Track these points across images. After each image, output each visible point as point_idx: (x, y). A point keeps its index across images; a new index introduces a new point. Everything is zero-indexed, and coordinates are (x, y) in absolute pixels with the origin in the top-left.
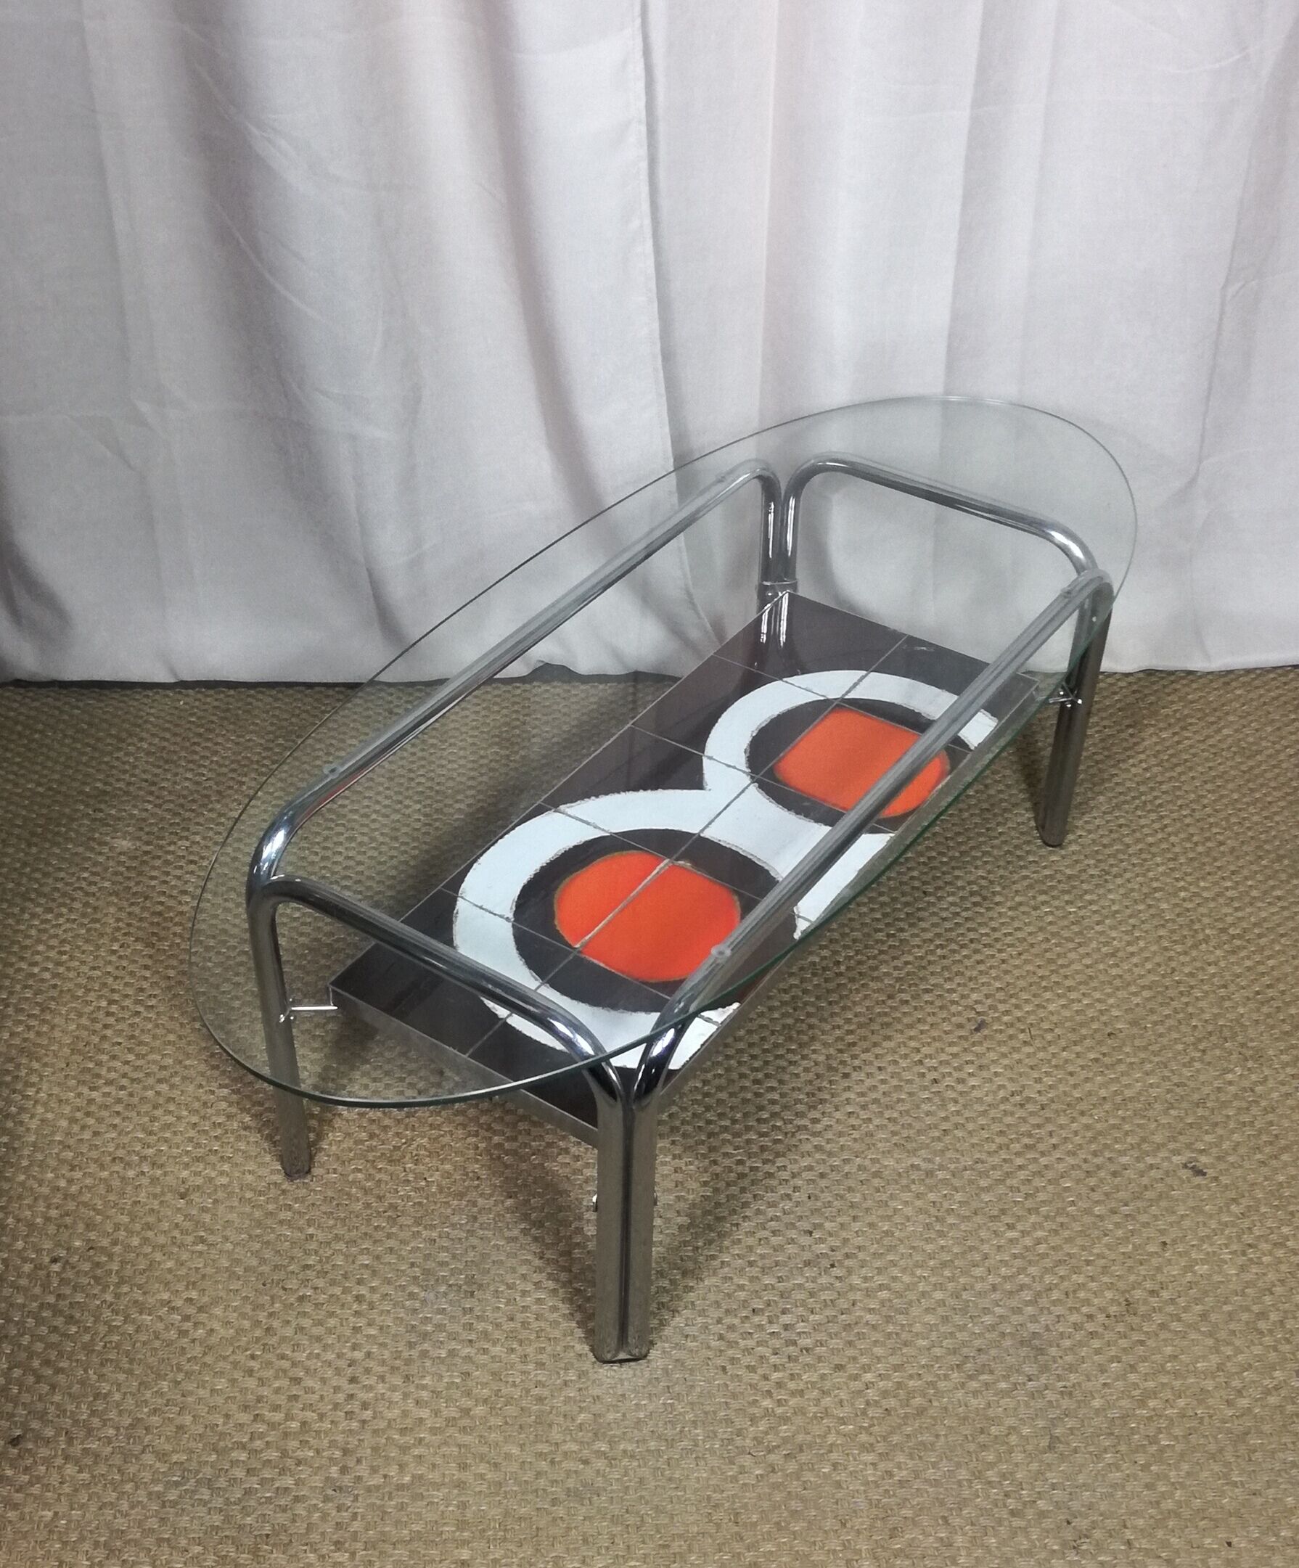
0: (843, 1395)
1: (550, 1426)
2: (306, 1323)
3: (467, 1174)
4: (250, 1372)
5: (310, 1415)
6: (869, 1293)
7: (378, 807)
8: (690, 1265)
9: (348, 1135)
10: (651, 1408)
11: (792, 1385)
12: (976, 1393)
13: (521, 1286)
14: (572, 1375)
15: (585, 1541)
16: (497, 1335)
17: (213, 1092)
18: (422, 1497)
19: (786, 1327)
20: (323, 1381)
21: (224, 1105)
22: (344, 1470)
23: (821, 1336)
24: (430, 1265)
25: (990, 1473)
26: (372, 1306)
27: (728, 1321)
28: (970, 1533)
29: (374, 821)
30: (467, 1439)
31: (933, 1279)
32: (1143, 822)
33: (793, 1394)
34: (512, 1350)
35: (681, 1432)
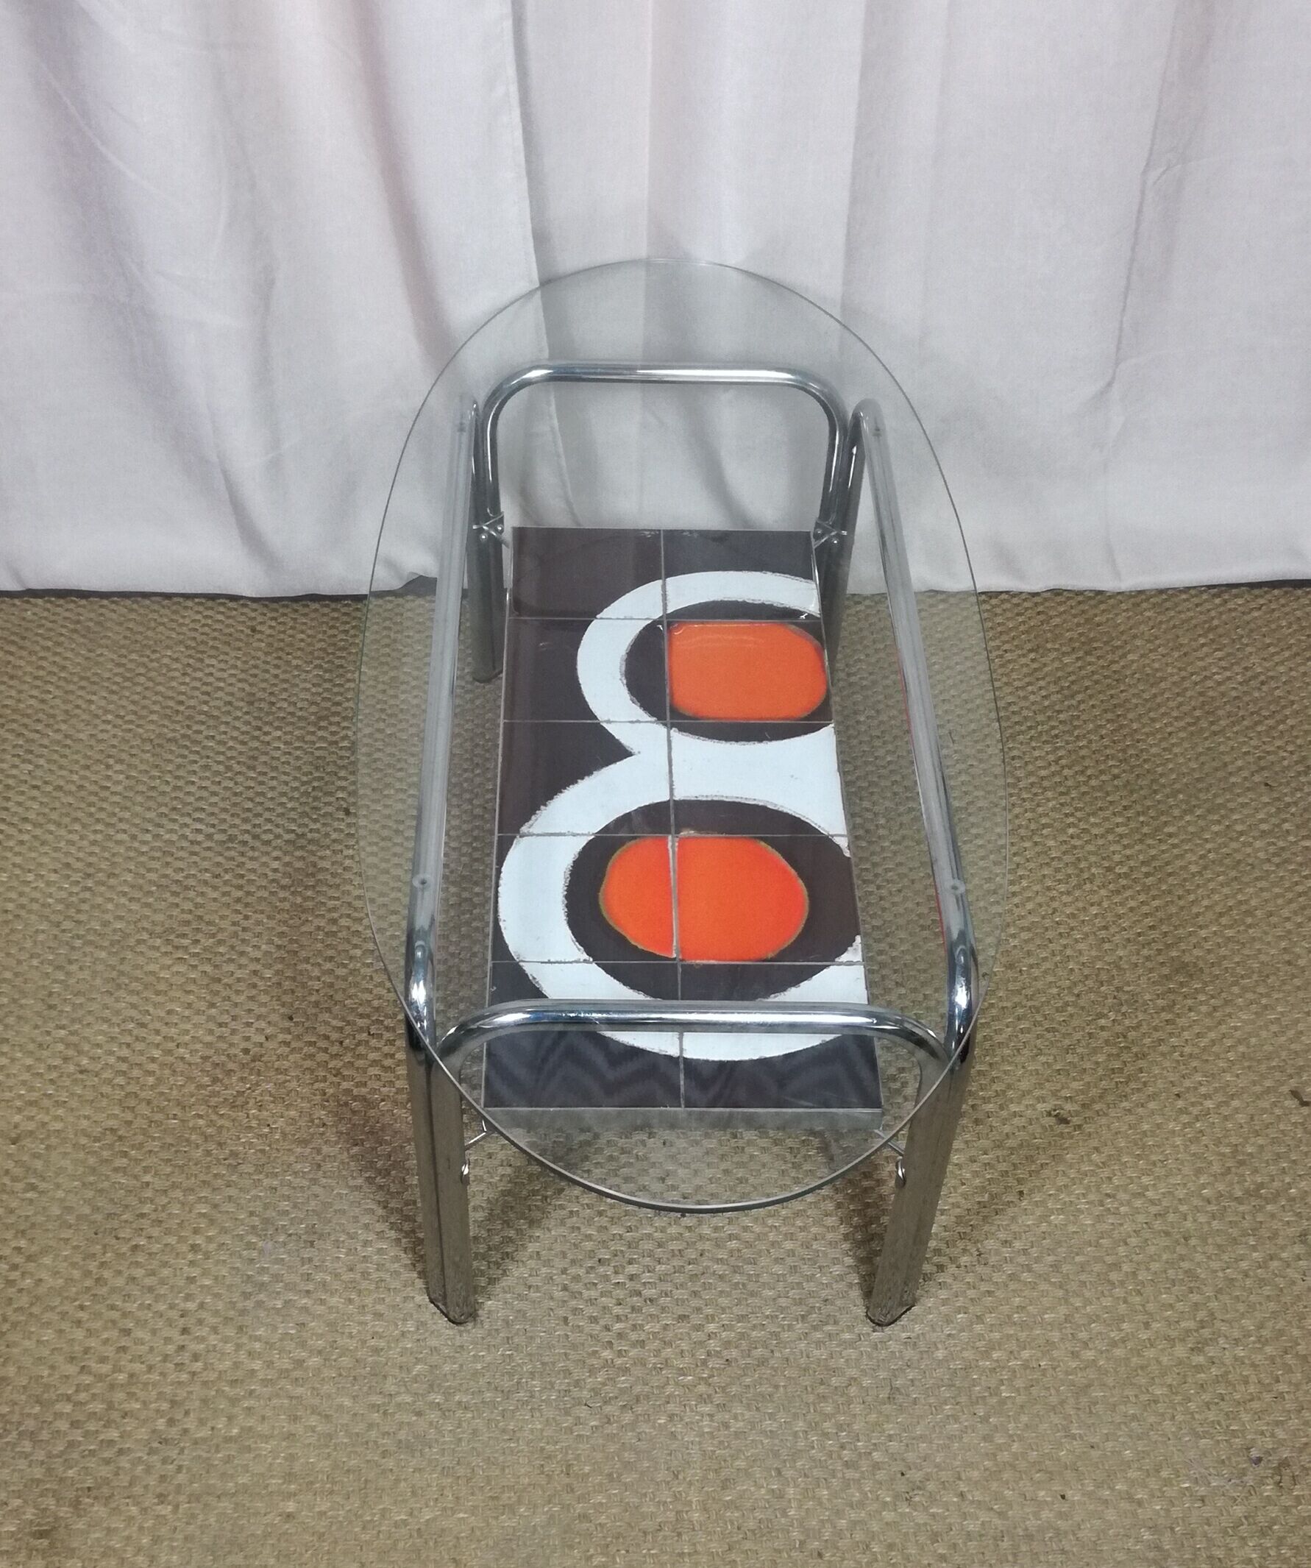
0: (685, 1346)
1: (385, 1377)
2: (139, 1273)
3: (312, 1121)
4: (79, 1323)
5: (137, 1367)
6: (718, 1244)
7: (235, 734)
8: (538, 1214)
9: (190, 1079)
10: (488, 1359)
11: (633, 1336)
12: (819, 1344)
13: (362, 1235)
14: (410, 1326)
15: (414, 1493)
16: (336, 1285)
17: (48, 1033)
18: (249, 1449)
19: (632, 1278)
20: (154, 1332)
21: (61, 1047)
22: (171, 1422)
23: (668, 1287)
24: (271, 1213)
25: (826, 1425)
26: (207, 1256)
27: (572, 1271)
28: (802, 1485)
29: (231, 748)
30: (299, 1391)
31: (783, 1229)
32: (1037, 753)
33: (634, 1344)
34: (350, 1301)
35: (518, 1383)
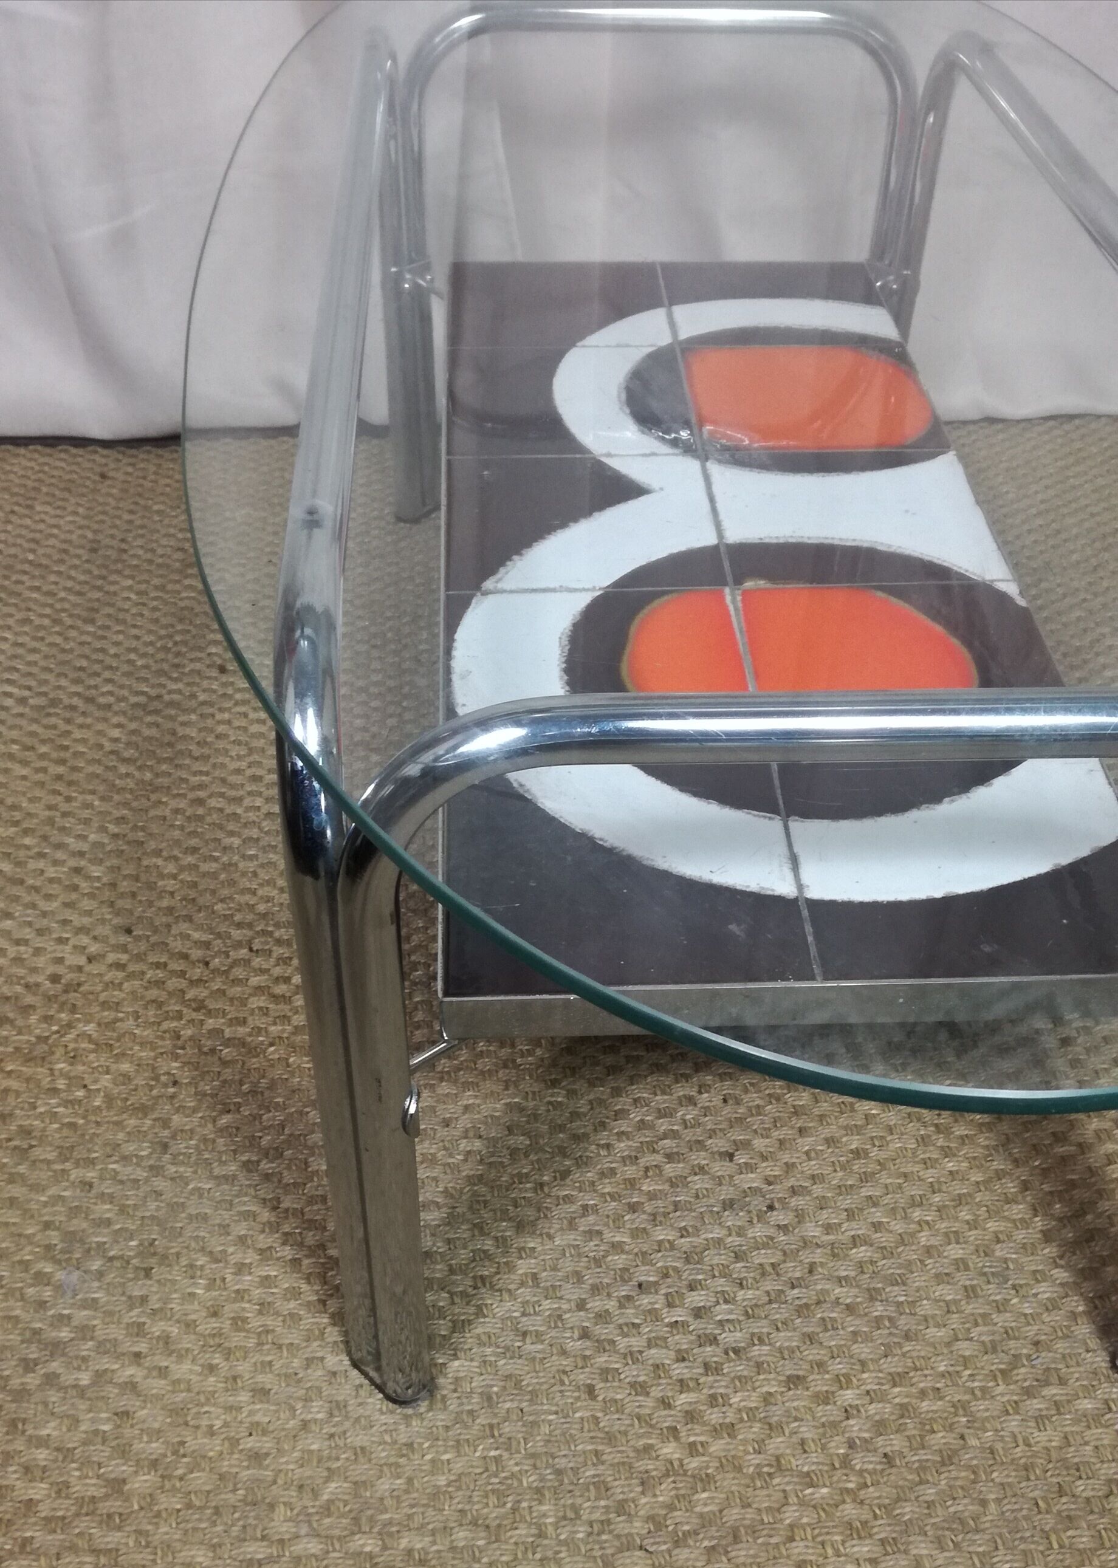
0: (807, 1432)
1: (272, 1507)
3: (156, 1078)
6: (835, 1252)
7: (69, 584)
8: (530, 1213)
10: (458, 1466)
11: (714, 1416)
12: (1040, 1420)
13: (236, 1255)
14: (318, 1411)
16: (187, 1342)
19: (698, 1313)
23: (761, 1327)
24: (78, 1224)
27: (596, 1304)
29: (62, 600)
30: (113, 1539)
31: (943, 1226)
33: (716, 1431)
34: (212, 1369)
35: (514, 1510)
